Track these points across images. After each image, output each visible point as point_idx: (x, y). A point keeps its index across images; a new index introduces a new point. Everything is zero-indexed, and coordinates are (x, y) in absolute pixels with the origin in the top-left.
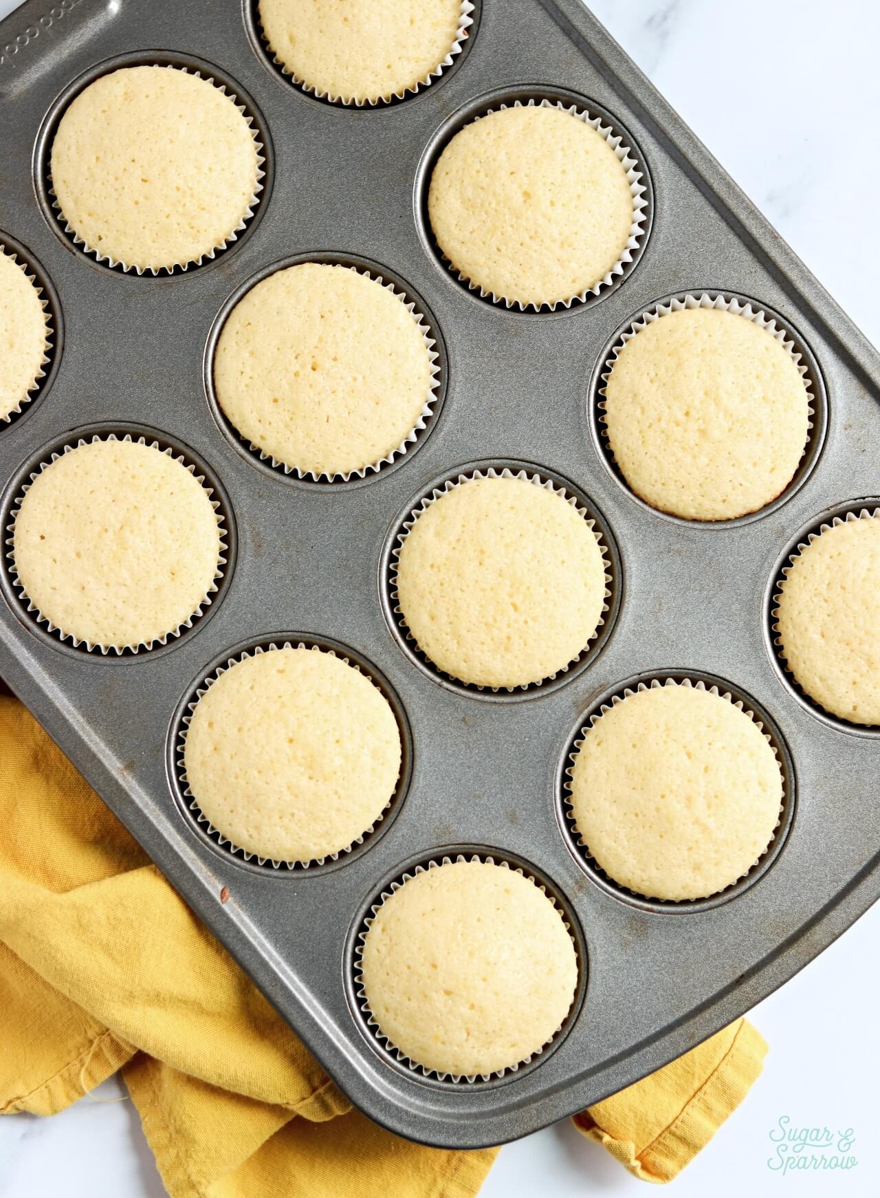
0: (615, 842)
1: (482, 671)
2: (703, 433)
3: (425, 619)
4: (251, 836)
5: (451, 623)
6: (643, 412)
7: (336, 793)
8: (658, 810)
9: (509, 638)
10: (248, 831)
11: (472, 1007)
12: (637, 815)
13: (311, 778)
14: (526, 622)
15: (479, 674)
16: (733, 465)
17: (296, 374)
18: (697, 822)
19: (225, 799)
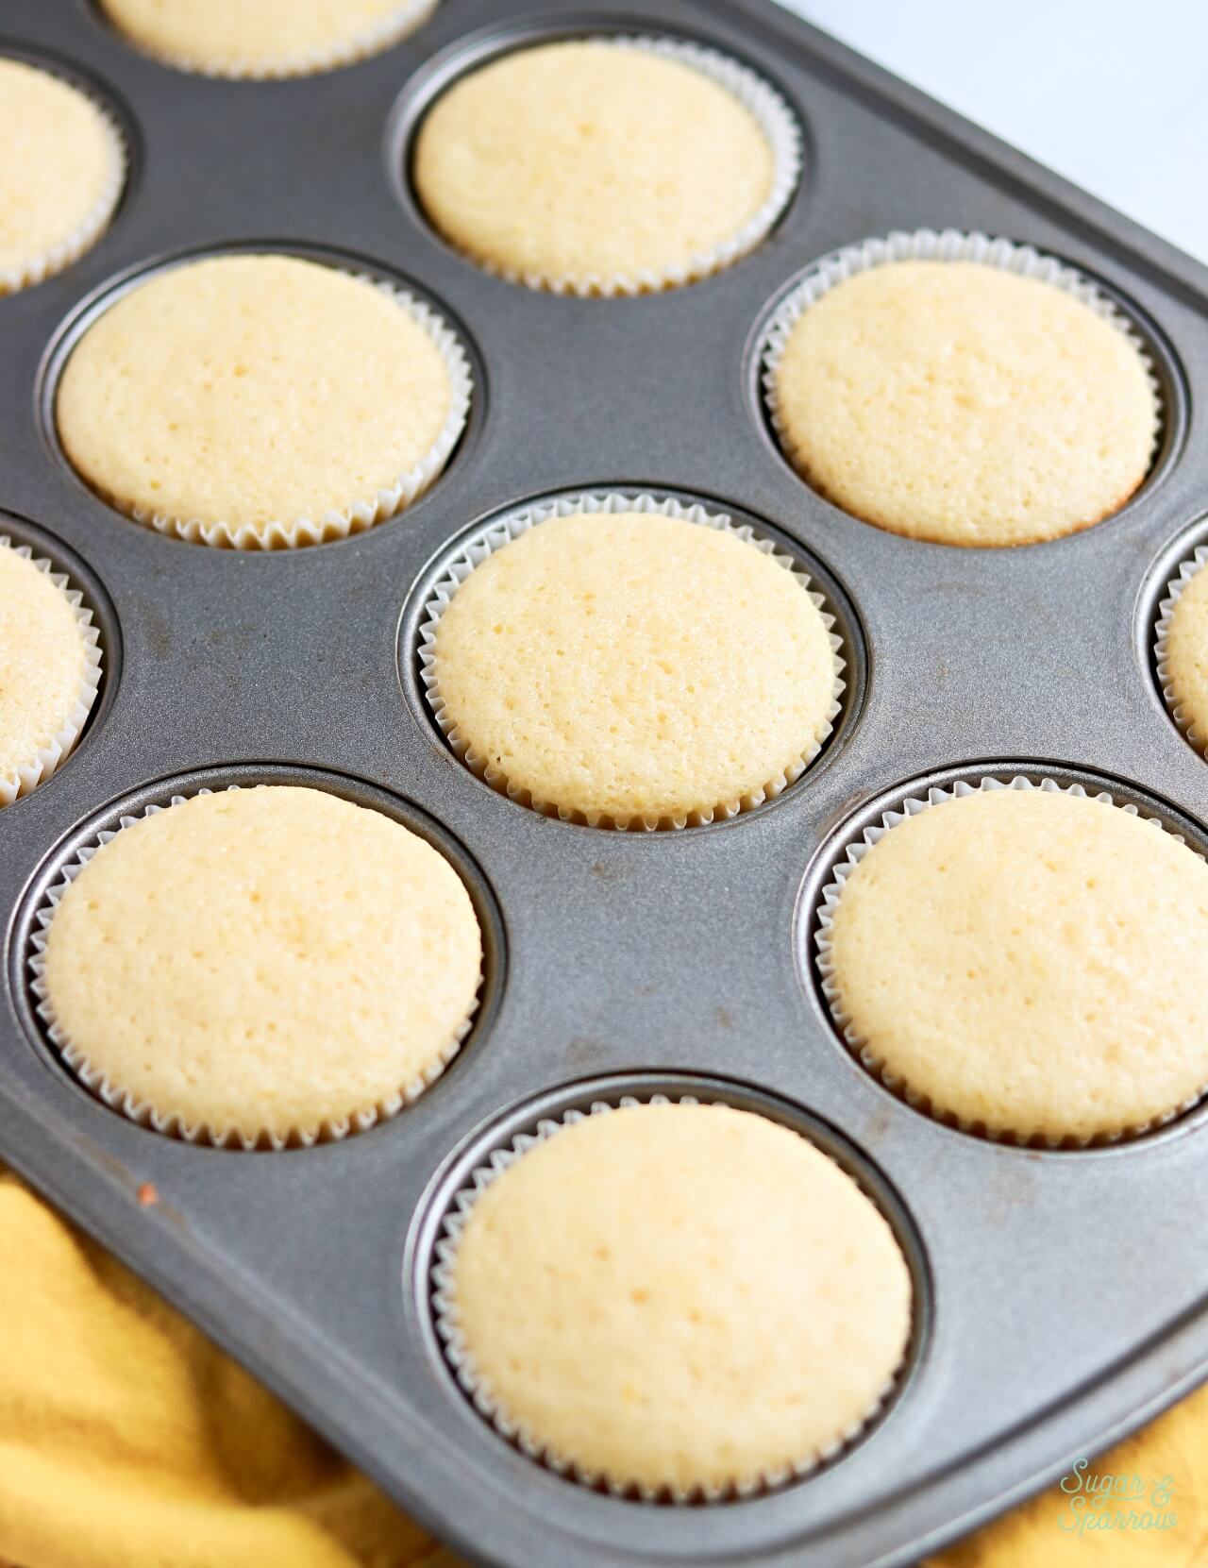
0: (938, 1026)
1: (619, 779)
2: (964, 402)
3: (496, 709)
4: (192, 1081)
5: (547, 706)
6: (849, 385)
7: (356, 980)
8: (1011, 956)
9: (662, 719)
10: (184, 1070)
11: (695, 1317)
12: (971, 975)
13: (302, 956)
14: (690, 689)
15: (614, 784)
16: (1030, 444)
17: (208, 387)
18: (1094, 967)
19: (133, 1019)
